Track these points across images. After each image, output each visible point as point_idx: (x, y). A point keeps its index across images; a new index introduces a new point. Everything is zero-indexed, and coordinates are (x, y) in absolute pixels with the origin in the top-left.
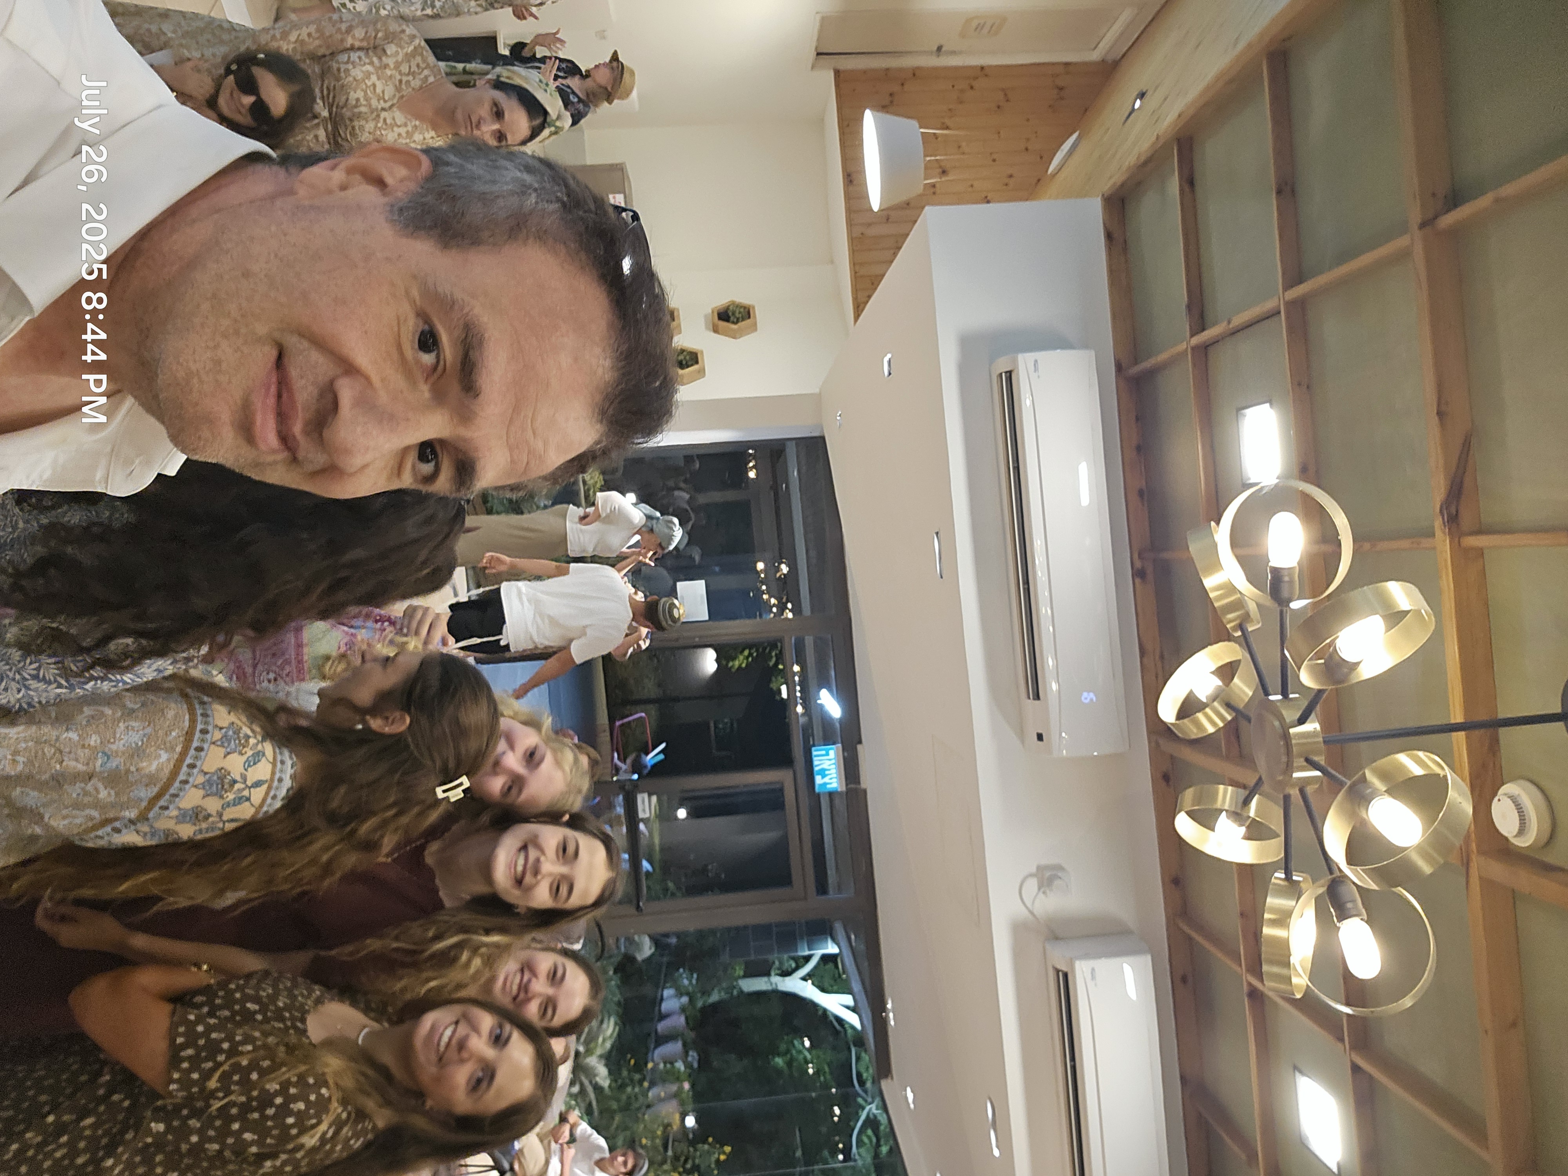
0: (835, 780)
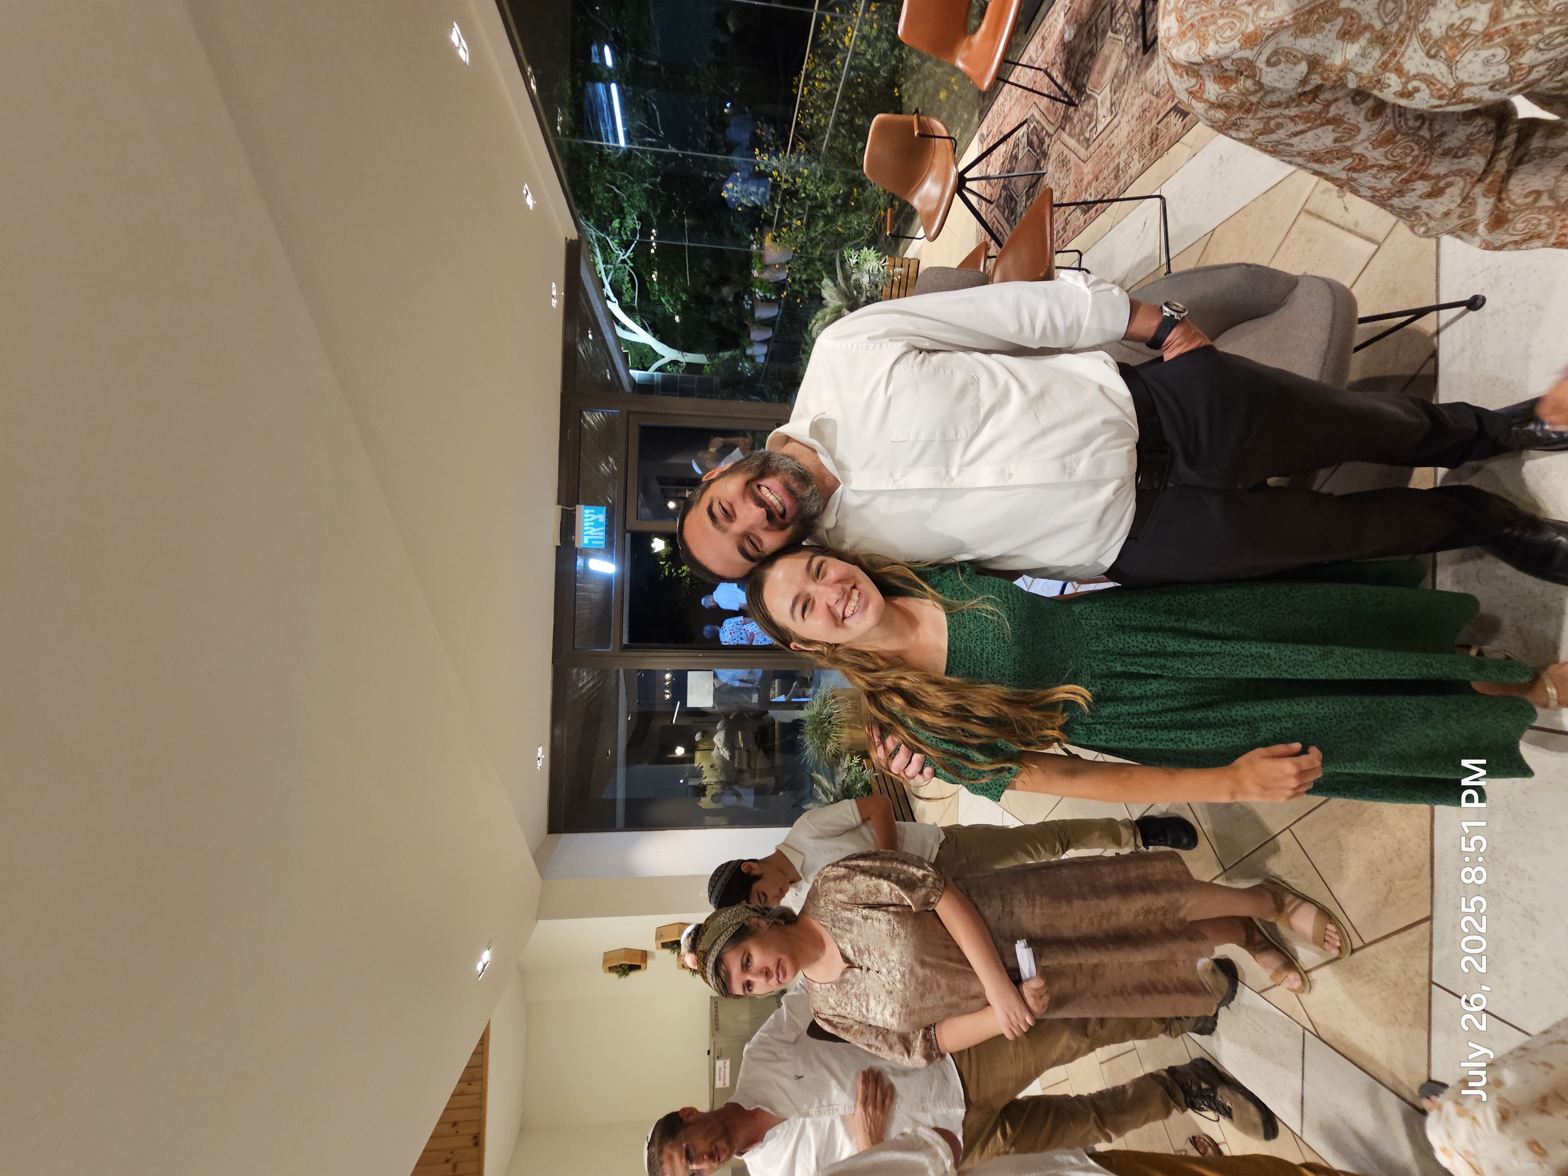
0: (585, 516)
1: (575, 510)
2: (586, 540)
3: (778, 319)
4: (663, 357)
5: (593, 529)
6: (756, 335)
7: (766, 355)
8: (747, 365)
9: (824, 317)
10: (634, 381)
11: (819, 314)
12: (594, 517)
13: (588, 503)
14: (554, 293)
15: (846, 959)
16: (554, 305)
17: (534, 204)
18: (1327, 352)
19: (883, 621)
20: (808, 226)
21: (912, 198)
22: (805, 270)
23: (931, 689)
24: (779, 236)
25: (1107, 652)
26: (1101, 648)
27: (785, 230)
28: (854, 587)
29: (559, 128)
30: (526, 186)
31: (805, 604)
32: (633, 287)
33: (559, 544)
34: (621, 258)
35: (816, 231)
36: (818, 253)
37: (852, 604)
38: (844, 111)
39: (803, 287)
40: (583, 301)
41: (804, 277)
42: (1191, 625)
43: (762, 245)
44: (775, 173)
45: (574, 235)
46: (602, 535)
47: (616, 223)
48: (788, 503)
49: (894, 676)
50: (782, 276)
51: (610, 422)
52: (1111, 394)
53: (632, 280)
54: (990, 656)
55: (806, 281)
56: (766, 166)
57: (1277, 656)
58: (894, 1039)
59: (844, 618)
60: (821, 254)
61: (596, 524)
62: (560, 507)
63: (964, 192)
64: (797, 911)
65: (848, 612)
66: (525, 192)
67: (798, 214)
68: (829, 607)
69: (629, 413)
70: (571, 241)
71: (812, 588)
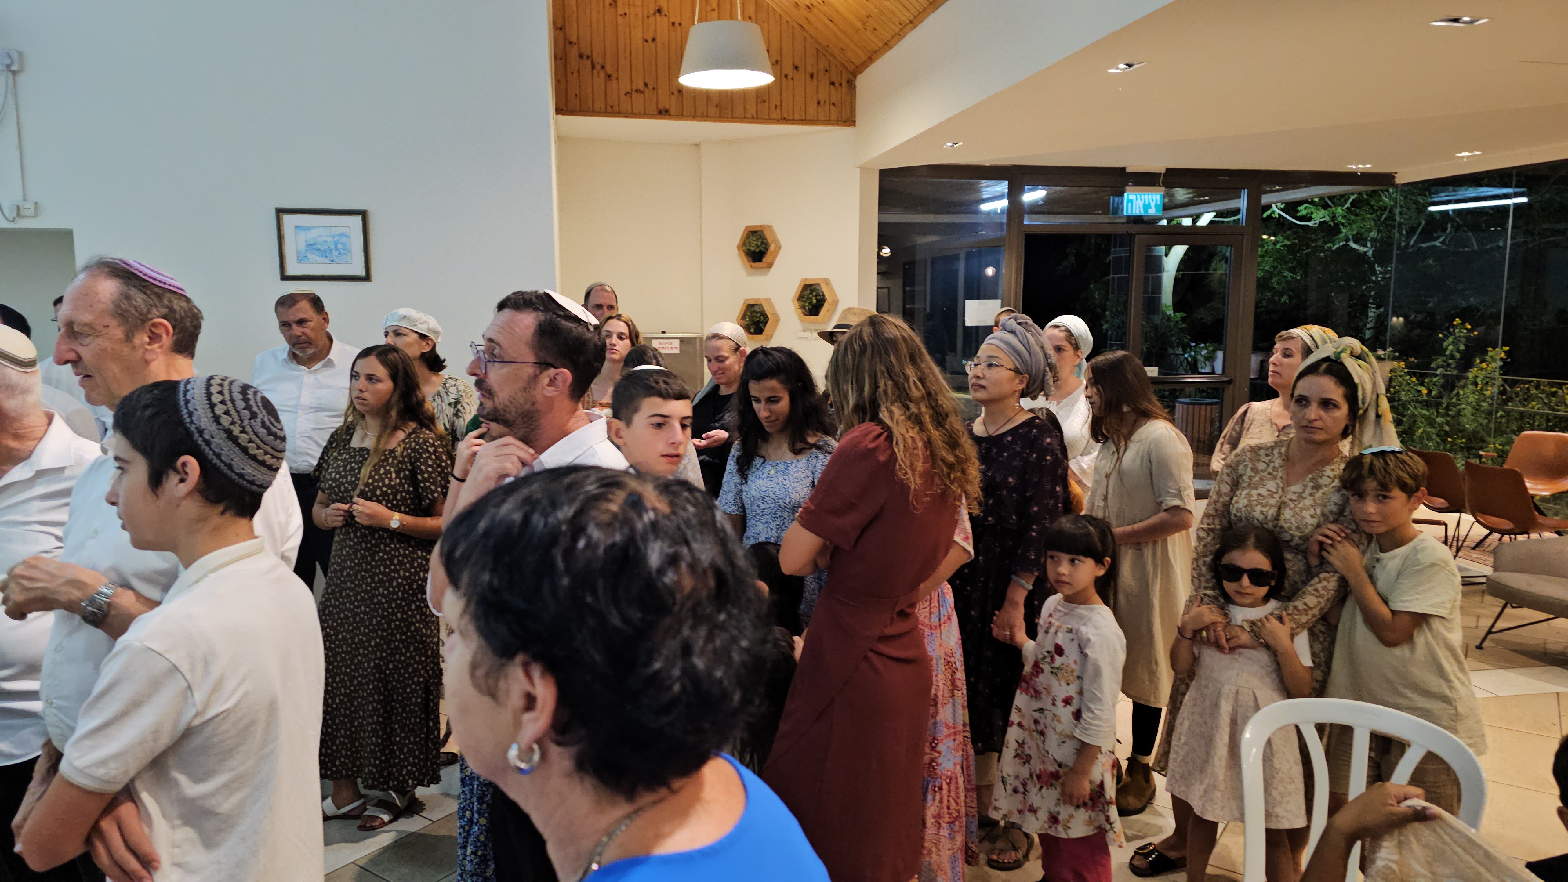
0: (1154, 196)
1: (1159, 186)
2: (1132, 197)
5: (1141, 204)
12: (1153, 204)
13: (1165, 200)
33: (1128, 170)
46: (1136, 212)
61: (1147, 207)
62: (1163, 171)
70: (1396, 179)
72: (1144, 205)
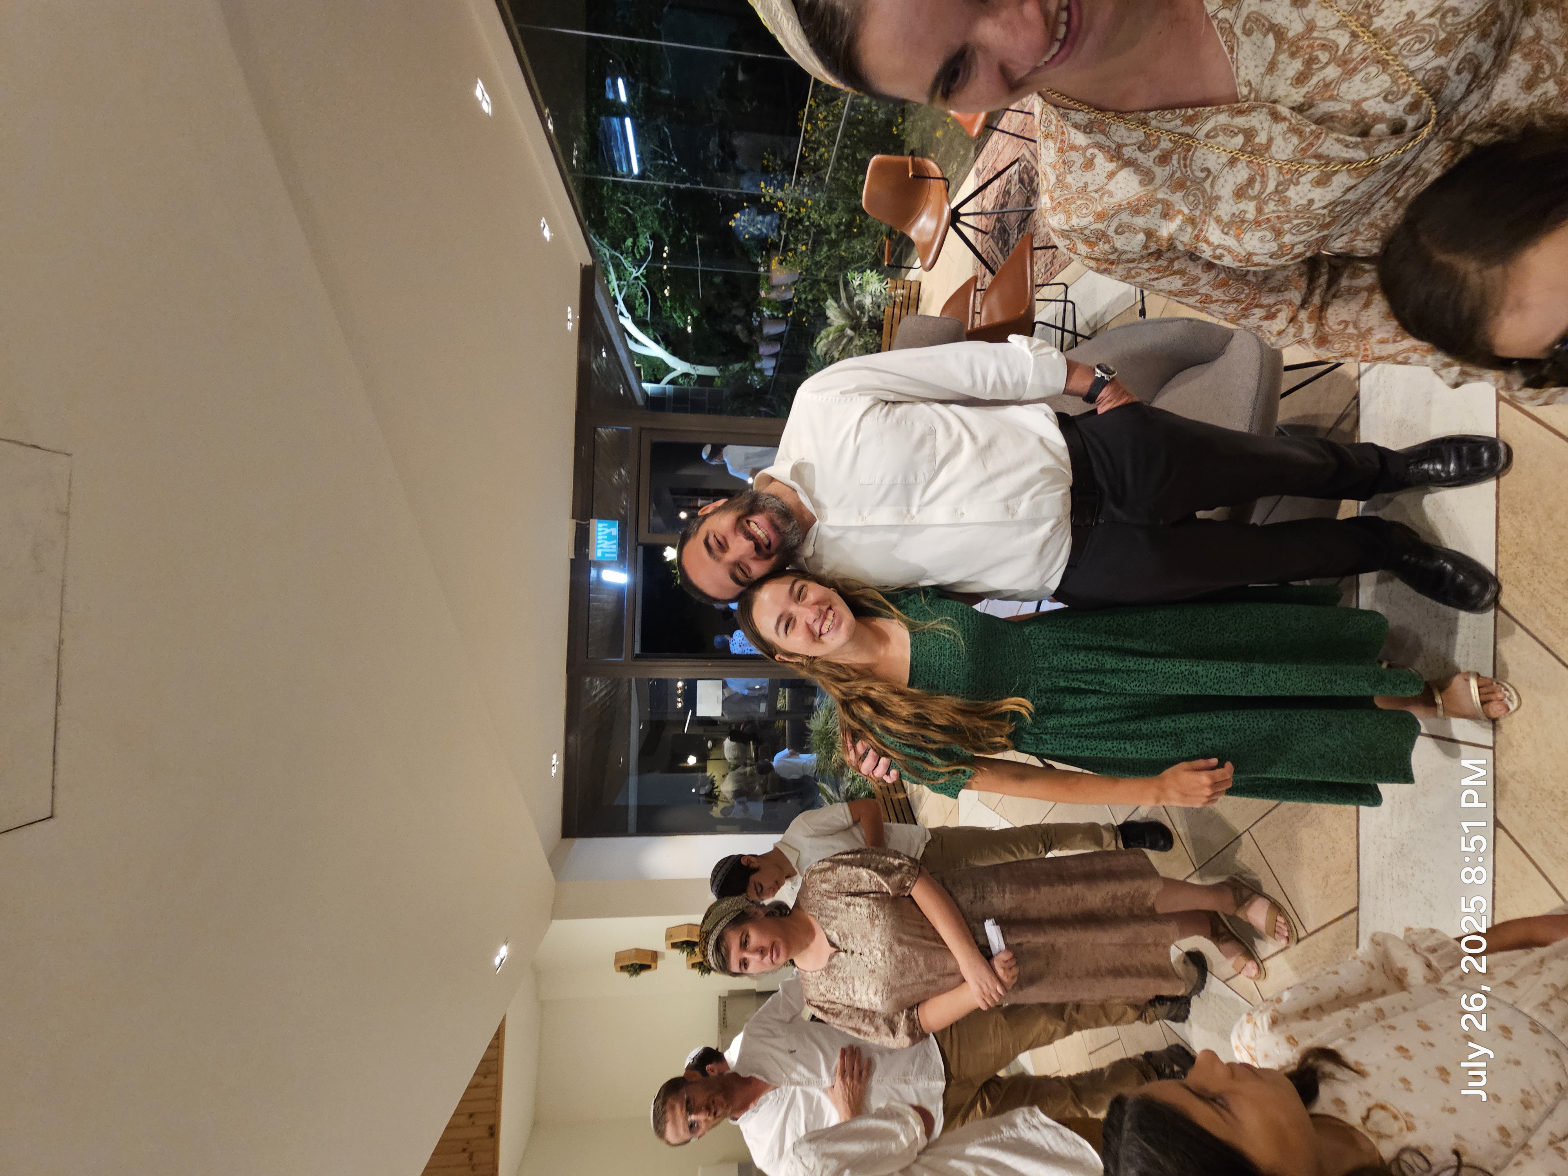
0: (599, 529)
1: (589, 524)
2: (599, 554)
3: (786, 334)
4: (675, 370)
5: (607, 543)
6: (764, 350)
7: (774, 368)
8: (756, 378)
9: (828, 336)
10: (646, 393)
11: (823, 333)
12: (607, 531)
13: (603, 517)
14: (570, 316)
15: (833, 945)
16: (569, 328)
17: (551, 237)
18: (1256, 399)
19: (854, 637)
20: (813, 251)
21: (910, 231)
22: (811, 290)
23: (896, 699)
24: (785, 259)
25: (1051, 668)
26: (1046, 665)
27: (790, 254)
28: (830, 608)
29: (574, 162)
30: (544, 220)
31: (788, 622)
32: (646, 301)
33: (573, 557)
34: (634, 275)
35: (820, 256)
36: (823, 275)
37: (828, 623)
38: (845, 146)
39: (808, 306)
40: (598, 322)
41: (810, 297)
42: (1127, 644)
43: (769, 267)
44: (780, 204)
45: (588, 261)
46: (615, 548)
47: (629, 242)
48: (773, 537)
49: (864, 685)
50: (789, 295)
51: (622, 437)
52: (1049, 445)
53: (645, 295)
54: (947, 671)
55: (811, 301)
56: (771, 198)
57: (1204, 673)
58: (880, 1021)
59: (821, 634)
60: (826, 276)
61: (610, 537)
62: (575, 521)
63: (958, 224)
64: (791, 905)
65: (824, 630)
66: (542, 225)
67: (803, 240)
68: (808, 625)
69: (641, 429)
70: (586, 266)
71: (794, 609)
72: (608, 540)
